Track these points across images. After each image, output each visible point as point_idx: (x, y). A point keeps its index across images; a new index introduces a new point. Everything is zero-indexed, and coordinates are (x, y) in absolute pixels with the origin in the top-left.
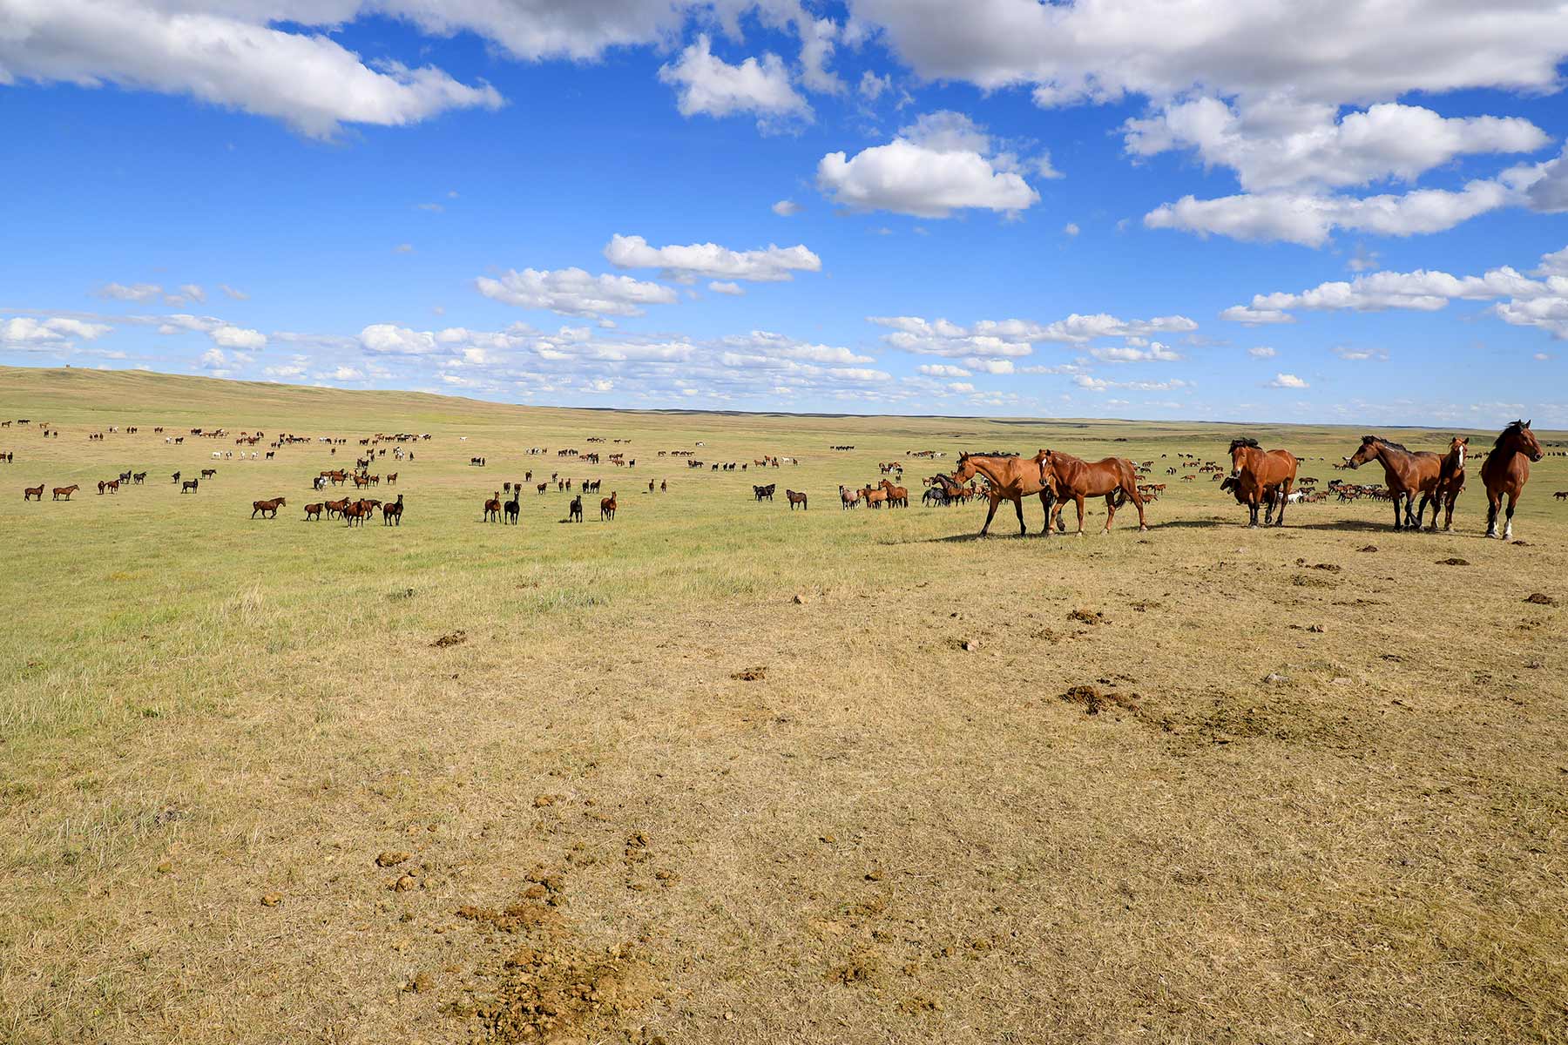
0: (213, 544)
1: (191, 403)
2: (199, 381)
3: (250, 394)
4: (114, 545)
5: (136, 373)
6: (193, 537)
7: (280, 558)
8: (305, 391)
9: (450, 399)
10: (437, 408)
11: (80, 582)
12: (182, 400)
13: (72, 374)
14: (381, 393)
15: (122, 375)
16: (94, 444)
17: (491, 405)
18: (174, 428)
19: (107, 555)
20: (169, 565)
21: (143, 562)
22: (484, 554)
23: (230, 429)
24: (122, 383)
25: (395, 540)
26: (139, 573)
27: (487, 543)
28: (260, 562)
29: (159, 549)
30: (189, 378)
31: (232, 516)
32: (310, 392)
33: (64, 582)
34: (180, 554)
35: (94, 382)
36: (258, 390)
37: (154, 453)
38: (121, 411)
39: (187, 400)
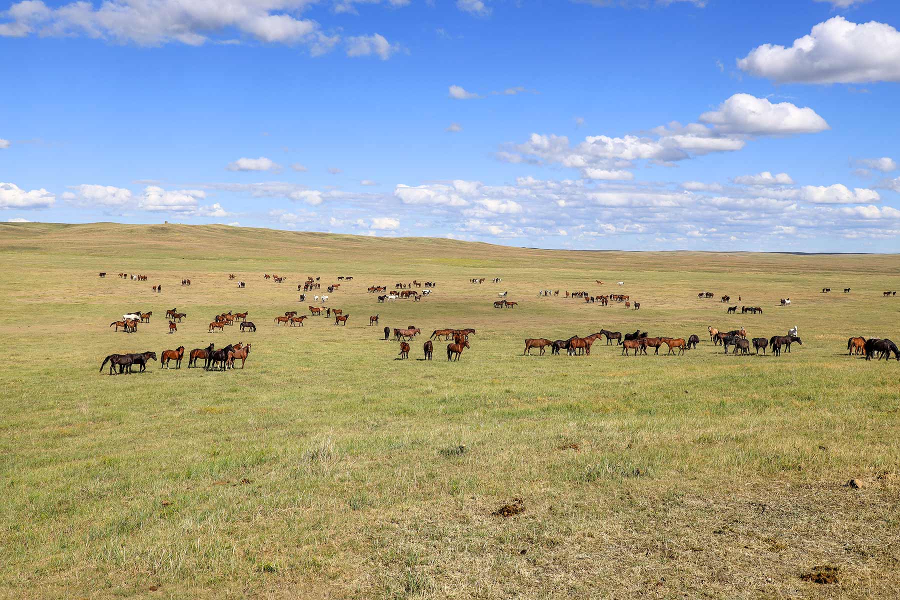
0: (277, 380)
1: (258, 251)
2: (264, 233)
3: (303, 243)
4: (201, 379)
5: (216, 227)
6: (262, 373)
7: (332, 397)
8: (347, 239)
9: (471, 244)
10: (459, 253)
11: (180, 413)
12: (250, 249)
13: (169, 229)
14: (410, 240)
15: (206, 228)
16: (184, 288)
17: (505, 249)
18: (244, 273)
19: (197, 388)
20: (245, 400)
21: (225, 396)
22: (512, 401)
23: (288, 274)
24: (205, 235)
25: (428, 381)
26: (223, 406)
27: (514, 388)
28: (317, 400)
29: (235, 383)
30: (256, 230)
31: (290, 353)
32: (352, 240)
33: (168, 413)
34: (253, 389)
35: (185, 235)
36: (310, 239)
37: (229, 295)
38: (204, 259)
39: (254, 249)
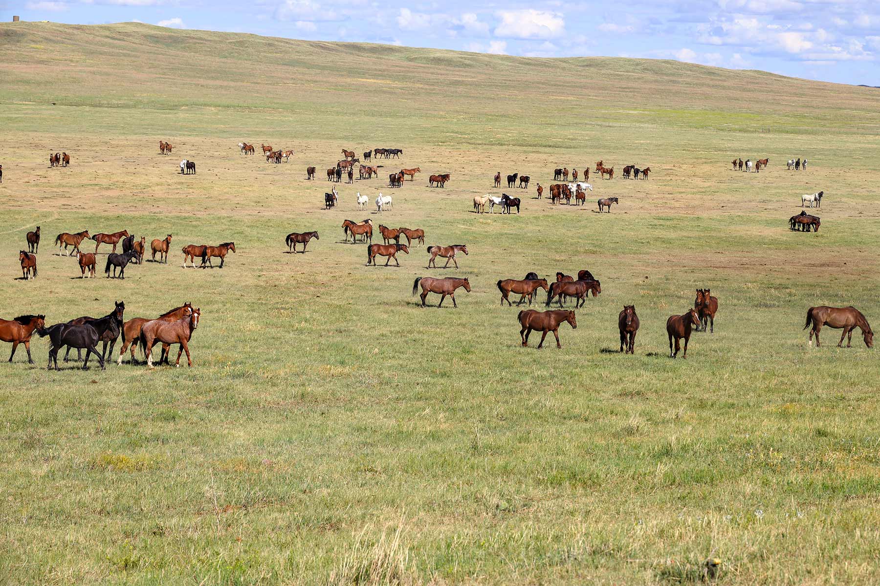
0: (269, 396)
1: (226, 88)
2: (241, 43)
3: (335, 69)
4: (93, 388)
5: (130, 29)
6: (235, 376)
7: (399, 437)
8: (438, 61)
9: (736, 75)
10: (706, 97)
11: (45, 468)
12: (210, 82)
13: (23, 35)
14: (590, 63)
15: (107, 33)
16: (56, 174)
17: (820, 88)
18: (193, 139)
19: (85, 409)
20: (196, 440)
21: (148, 429)
22: (832, 457)
23: (296, 142)
24: (105, 49)
25: (628, 404)
26: (144, 454)
27: (837, 426)
28: (365, 444)
29: (172, 400)
30: (224, 37)
31: (301, 331)
32: (449, 62)
33: (18, 466)
34: (213, 415)
35: (58, 47)
36: (350, 59)
37: (159, 192)
38: (100, 106)
39: (218, 83)
